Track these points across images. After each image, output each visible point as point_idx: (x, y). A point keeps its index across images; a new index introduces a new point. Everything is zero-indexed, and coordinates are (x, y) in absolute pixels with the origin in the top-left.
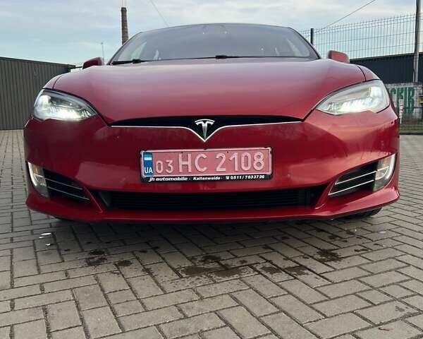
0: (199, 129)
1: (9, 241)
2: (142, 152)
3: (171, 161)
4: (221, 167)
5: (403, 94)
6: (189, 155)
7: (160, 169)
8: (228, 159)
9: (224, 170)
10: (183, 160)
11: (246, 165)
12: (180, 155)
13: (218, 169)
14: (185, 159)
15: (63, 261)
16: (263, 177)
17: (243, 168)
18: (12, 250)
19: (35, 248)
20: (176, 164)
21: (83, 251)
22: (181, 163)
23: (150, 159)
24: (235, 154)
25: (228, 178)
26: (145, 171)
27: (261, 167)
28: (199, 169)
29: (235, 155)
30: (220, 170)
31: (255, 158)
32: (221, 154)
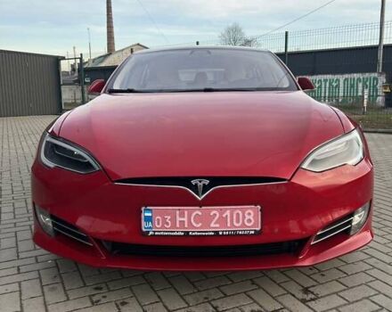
0: (195, 188)
1: (16, 272)
2: (143, 209)
3: (169, 217)
4: (215, 223)
5: (368, 83)
6: (186, 212)
7: (158, 224)
8: (221, 217)
9: (218, 225)
10: (180, 216)
11: (238, 221)
12: (178, 212)
13: (212, 225)
14: (182, 215)
15: (68, 299)
16: (253, 232)
17: (235, 224)
18: (20, 283)
19: (41, 281)
20: (173, 220)
21: (85, 285)
22: (178, 219)
23: (150, 214)
24: (228, 211)
25: (221, 233)
26: (145, 226)
27: (252, 224)
28: (195, 225)
29: (228, 213)
30: (214, 226)
31: (246, 216)
32: (214, 211)
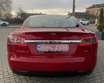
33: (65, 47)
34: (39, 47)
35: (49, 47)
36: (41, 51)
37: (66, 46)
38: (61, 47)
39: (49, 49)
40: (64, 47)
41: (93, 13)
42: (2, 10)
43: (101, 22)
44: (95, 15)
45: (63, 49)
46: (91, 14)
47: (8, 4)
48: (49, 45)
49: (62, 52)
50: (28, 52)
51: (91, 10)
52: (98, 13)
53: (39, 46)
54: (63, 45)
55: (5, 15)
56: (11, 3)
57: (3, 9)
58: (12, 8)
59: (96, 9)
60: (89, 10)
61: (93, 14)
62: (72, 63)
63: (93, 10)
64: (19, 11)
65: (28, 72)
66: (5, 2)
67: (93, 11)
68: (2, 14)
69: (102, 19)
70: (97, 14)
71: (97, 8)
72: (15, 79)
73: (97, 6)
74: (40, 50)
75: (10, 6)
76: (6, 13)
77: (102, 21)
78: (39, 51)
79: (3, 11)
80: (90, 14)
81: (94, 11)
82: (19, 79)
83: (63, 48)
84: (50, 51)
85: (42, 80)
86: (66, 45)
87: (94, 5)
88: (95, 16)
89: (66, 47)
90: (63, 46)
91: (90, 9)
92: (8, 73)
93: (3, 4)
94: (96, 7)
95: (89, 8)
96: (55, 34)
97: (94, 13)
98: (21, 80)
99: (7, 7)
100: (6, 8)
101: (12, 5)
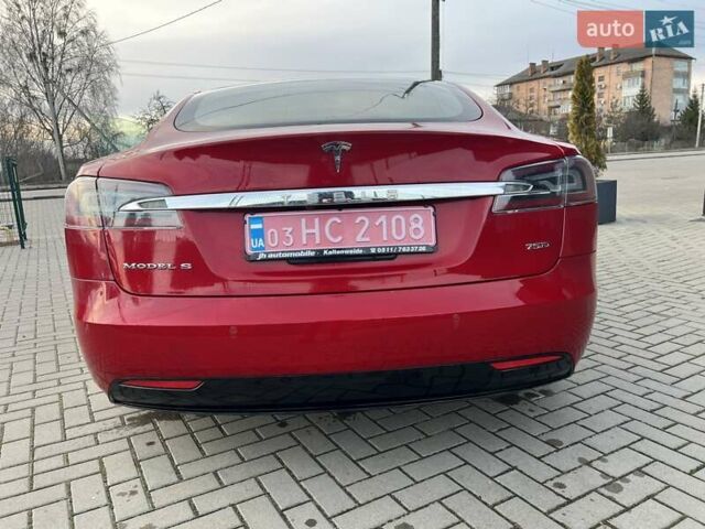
33: (414, 226)
34: (258, 234)
35: (316, 230)
36: (270, 256)
37: (416, 220)
38: (389, 225)
39: (318, 241)
40: (408, 225)
41: (532, 105)
42: (63, 110)
43: (584, 130)
44: (545, 117)
45: (403, 236)
46: (523, 109)
47: (93, 77)
48: (317, 220)
49: (397, 254)
50: (189, 266)
51: (522, 92)
52: (558, 103)
53: (254, 227)
54: (398, 215)
55: (85, 135)
56: (108, 69)
57: (70, 101)
58: (117, 96)
59: (545, 83)
60: (511, 94)
61: (532, 112)
62: (460, 314)
63: (532, 90)
64: (154, 113)
65: (195, 386)
66: (79, 69)
67: (531, 98)
68: (64, 131)
69: (585, 115)
70: (551, 108)
71: (550, 81)
72: (129, 441)
73: (552, 69)
74: (262, 248)
75: (105, 85)
76: (88, 125)
77: (587, 127)
78: (257, 255)
79: (70, 113)
80: (516, 112)
81: (535, 97)
82: (153, 437)
83: (399, 233)
84: (322, 251)
85: (290, 433)
86: (416, 215)
87: (533, 65)
88: (541, 120)
89: (419, 226)
90: (398, 220)
91: (515, 86)
92: (91, 414)
93: (69, 78)
94: (547, 73)
95: (510, 83)
96: (346, 146)
97: (535, 108)
98: (163, 441)
99: (93, 91)
100: (86, 97)
101: (114, 80)
